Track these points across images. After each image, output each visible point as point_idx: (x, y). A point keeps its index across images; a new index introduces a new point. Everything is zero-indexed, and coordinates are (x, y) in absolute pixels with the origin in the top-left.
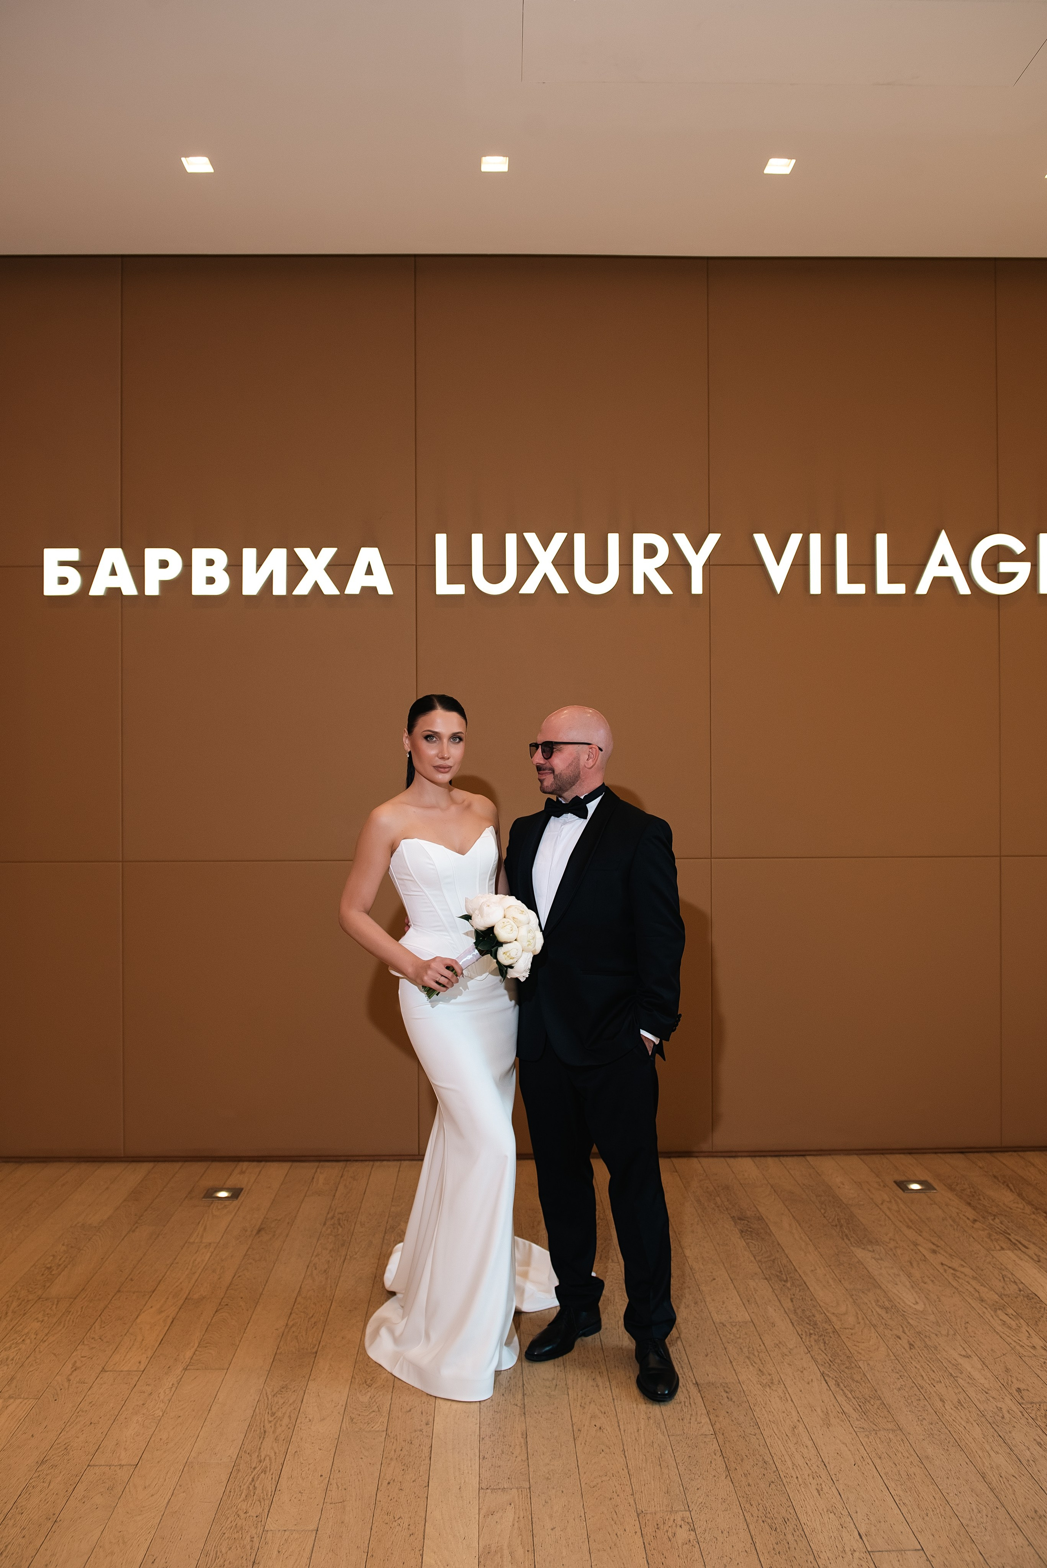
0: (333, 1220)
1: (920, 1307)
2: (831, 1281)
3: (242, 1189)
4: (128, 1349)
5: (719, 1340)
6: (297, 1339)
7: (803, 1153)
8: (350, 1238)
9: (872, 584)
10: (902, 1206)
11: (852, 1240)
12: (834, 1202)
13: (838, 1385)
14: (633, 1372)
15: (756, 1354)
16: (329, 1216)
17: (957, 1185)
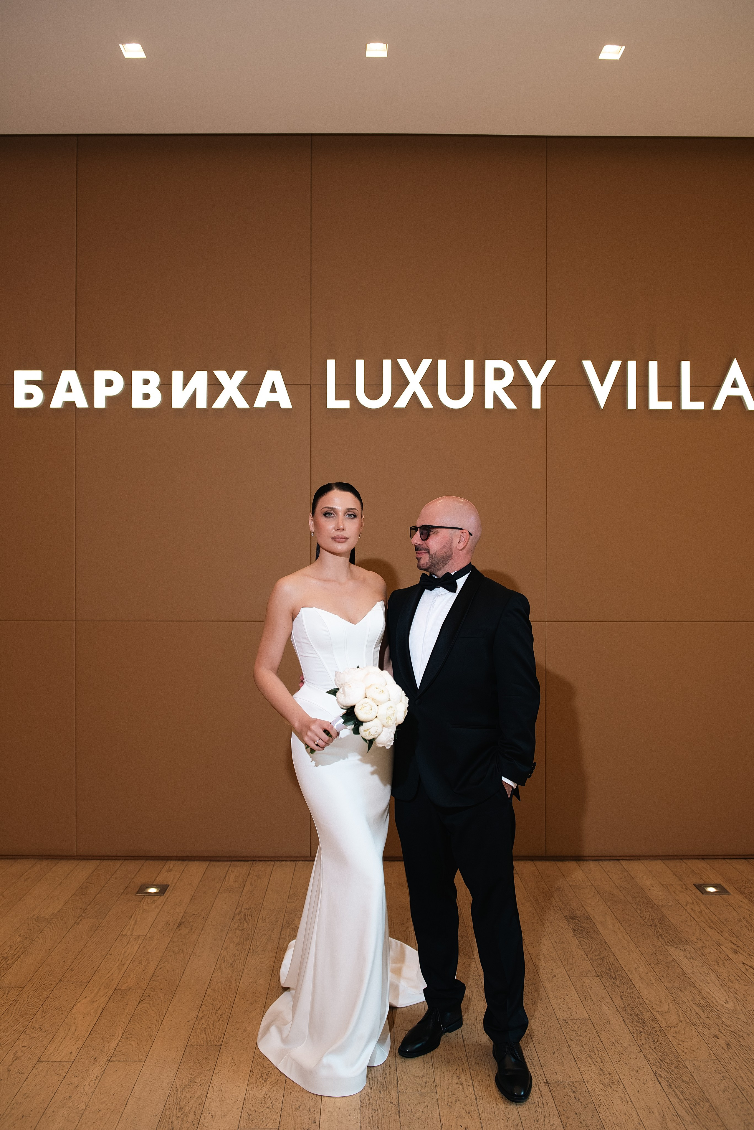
0: (240, 915)
1: (730, 1006)
2: (652, 979)
3: (169, 885)
4: (63, 1038)
5: (564, 1038)
6: (205, 1031)
7: (618, 858)
8: (253, 932)
9: (677, 402)
10: (703, 907)
11: (666, 939)
12: (647, 904)
13: (670, 1086)
14: (490, 1070)
15: (596, 1052)
16: (237, 911)
17: (745, 888)
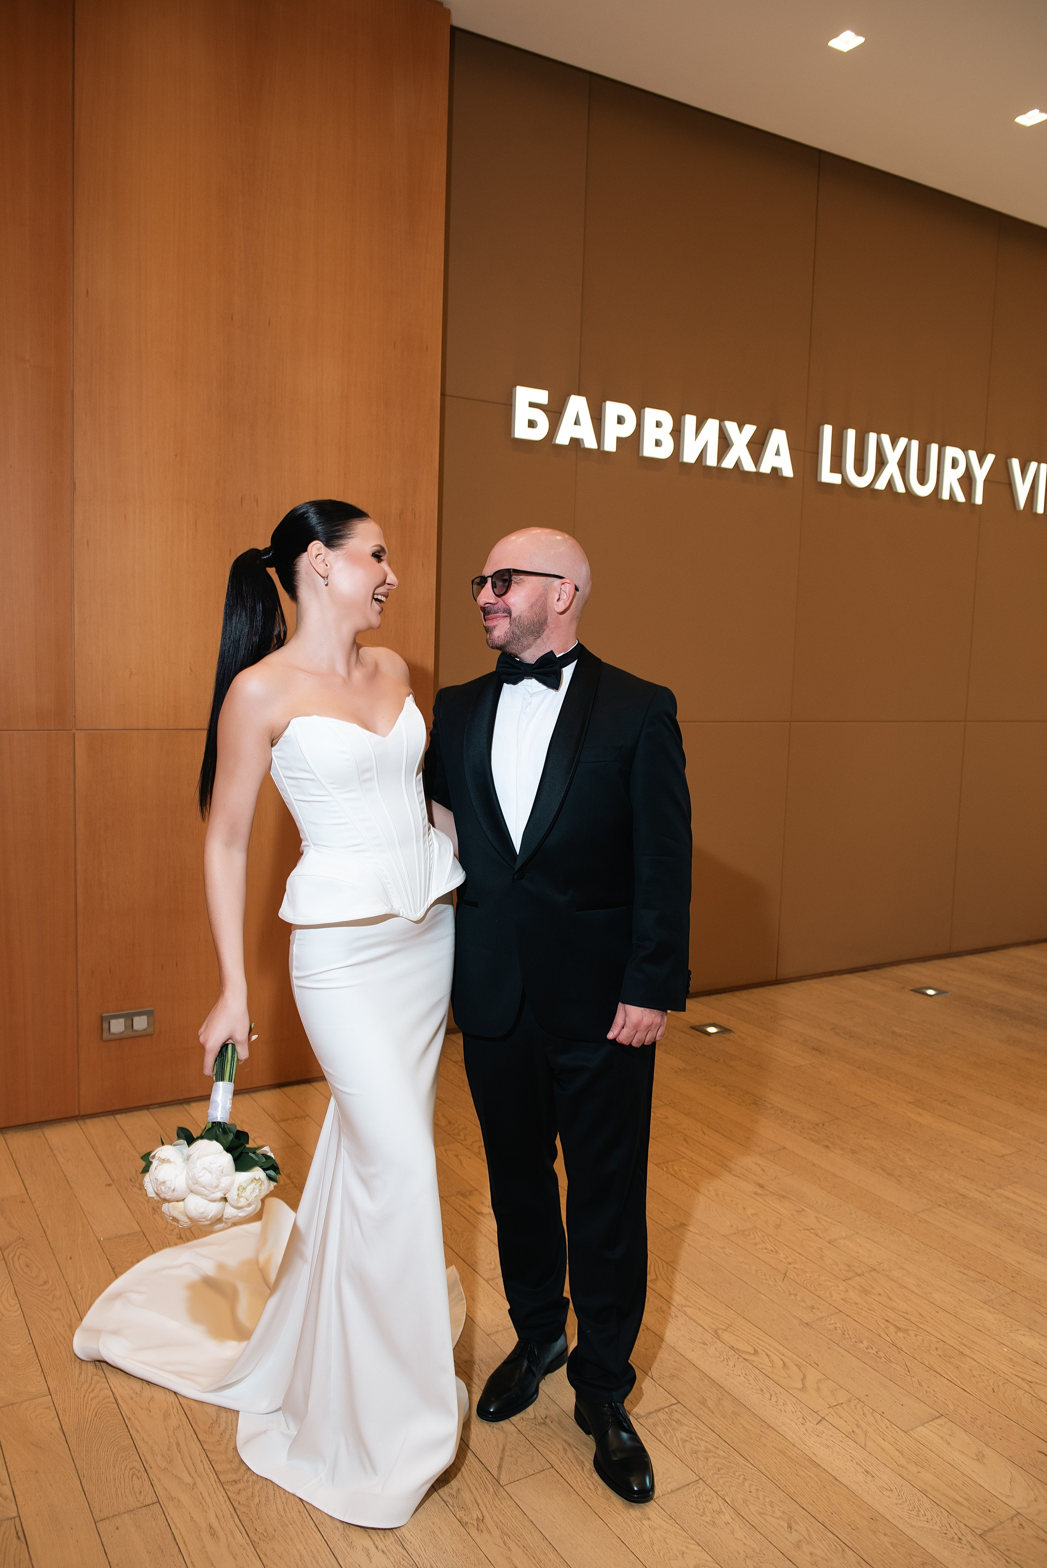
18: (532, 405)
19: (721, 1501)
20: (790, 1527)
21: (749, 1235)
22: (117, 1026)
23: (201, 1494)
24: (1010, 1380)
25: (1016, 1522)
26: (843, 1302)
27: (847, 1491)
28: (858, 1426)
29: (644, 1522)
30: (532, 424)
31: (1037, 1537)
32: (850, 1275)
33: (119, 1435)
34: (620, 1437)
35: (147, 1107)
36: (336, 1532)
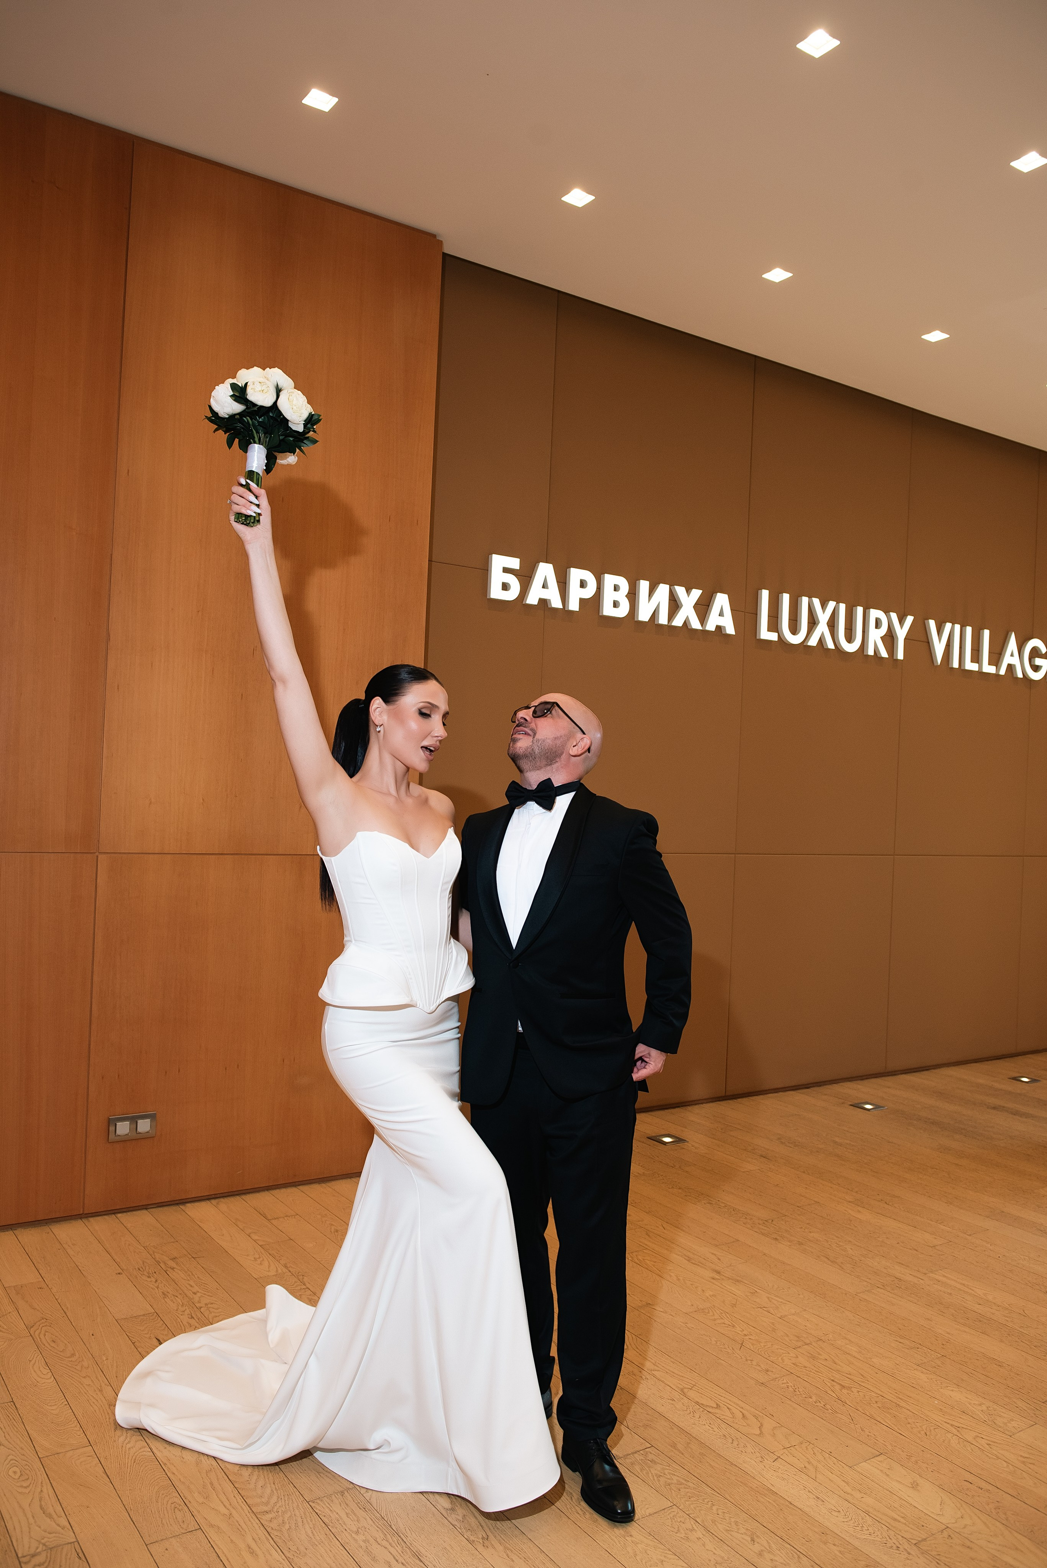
18: (506, 570)
19: (693, 1522)
20: (753, 1540)
21: (708, 1313)
22: (123, 1128)
23: (238, 1522)
24: (941, 1426)
25: (945, 1534)
26: (793, 1365)
27: (801, 1512)
28: (809, 1463)
29: (627, 1538)
30: (505, 587)
31: (963, 1545)
32: (799, 1344)
33: (158, 1477)
34: (603, 1468)
35: (145, 1207)
36: (360, 1549)
